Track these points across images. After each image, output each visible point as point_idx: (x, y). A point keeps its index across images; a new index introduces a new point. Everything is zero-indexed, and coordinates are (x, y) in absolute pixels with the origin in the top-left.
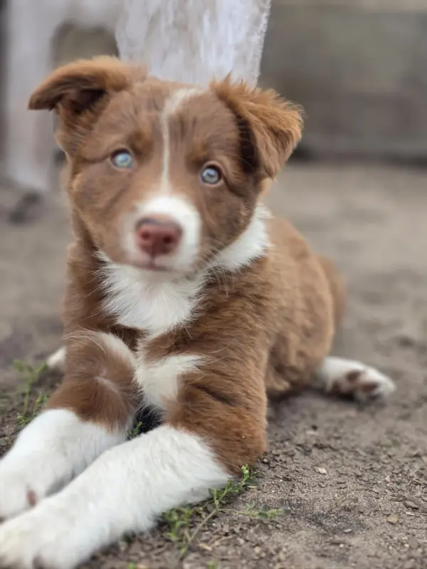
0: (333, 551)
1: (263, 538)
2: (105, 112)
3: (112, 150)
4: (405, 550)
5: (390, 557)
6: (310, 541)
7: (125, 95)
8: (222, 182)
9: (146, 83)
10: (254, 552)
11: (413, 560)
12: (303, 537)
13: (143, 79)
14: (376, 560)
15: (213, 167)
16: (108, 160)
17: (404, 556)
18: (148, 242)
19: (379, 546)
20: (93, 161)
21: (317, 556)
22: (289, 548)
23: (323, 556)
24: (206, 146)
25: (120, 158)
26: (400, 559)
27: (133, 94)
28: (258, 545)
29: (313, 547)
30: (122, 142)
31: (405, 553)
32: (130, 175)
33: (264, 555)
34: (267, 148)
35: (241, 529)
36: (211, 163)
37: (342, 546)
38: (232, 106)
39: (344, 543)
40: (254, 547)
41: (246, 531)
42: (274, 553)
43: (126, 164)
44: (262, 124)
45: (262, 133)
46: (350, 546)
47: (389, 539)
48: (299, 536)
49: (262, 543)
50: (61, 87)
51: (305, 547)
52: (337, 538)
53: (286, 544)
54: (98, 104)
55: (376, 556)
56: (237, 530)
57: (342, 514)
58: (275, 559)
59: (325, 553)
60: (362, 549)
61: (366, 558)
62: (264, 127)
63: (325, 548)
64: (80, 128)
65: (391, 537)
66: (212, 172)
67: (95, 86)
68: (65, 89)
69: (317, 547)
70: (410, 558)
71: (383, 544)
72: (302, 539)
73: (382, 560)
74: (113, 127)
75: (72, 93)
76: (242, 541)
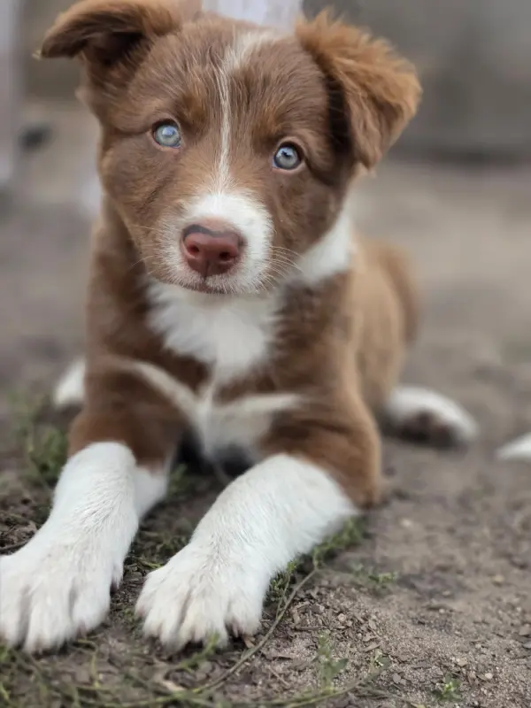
0: (432, 617)
1: (347, 604)
2: (144, 64)
3: (154, 120)
4: (517, 614)
5: (500, 622)
6: (402, 607)
7: (171, 39)
8: (303, 165)
9: (201, 22)
10: (338, 620)
11: (527, 625)
12: (394, 602)
13: (197, 16)
14: (484, 626)
15: (290, 145)
16: (149, 134)
17: (517, 622)
18: (198, 258)
19: (486, 610)
20: (128, 134)
21: (414, 624)
22: (379, 615)
23: (420, 623)
24: (280, 117)
25: (165, 131)
26: (512, 625)
27: (181, 39)
28: (341, 612)
29: (408, 614)
30: (168, 110)
31: (518, 617)
32: (177, 158)
33: (350, 623)
34: (365, 126)
35: (318, 594)
36: (288, 139)
37: (442, 611)
38: (321, 60)
39: (445, 608)
40: (338, 614)
41: (325, 597)
42: (362, 621)
43: (171, 141)
44: (361, 93)
45: (360, 106)
46: (451, 611)
47: (497, 602)
48: (390, 601)
49: (347, 610)
50: (83, 31)
51: (397, 613)
52: (435, 603)
53: (375, 610)
54: (134, 54)
55: (484, 622)
56: (314, 594)
57: (438, 574)
58: (363, 628)
59: (423, 620)
60: (466, 614)
61: (472, 624)
62: (363, 98)
63: (422, 615)
64: (111, 86)
65: (499, 600)
66: (290, 152)
67: (130, 29)
68: (88, 32)
69: (413, 614)
70: (524, 623)
71: (490, 608)
72: (393, 604)
73: (492, 626)
74: (155, 89)
75: (98, 37)
76: (322, 608)
